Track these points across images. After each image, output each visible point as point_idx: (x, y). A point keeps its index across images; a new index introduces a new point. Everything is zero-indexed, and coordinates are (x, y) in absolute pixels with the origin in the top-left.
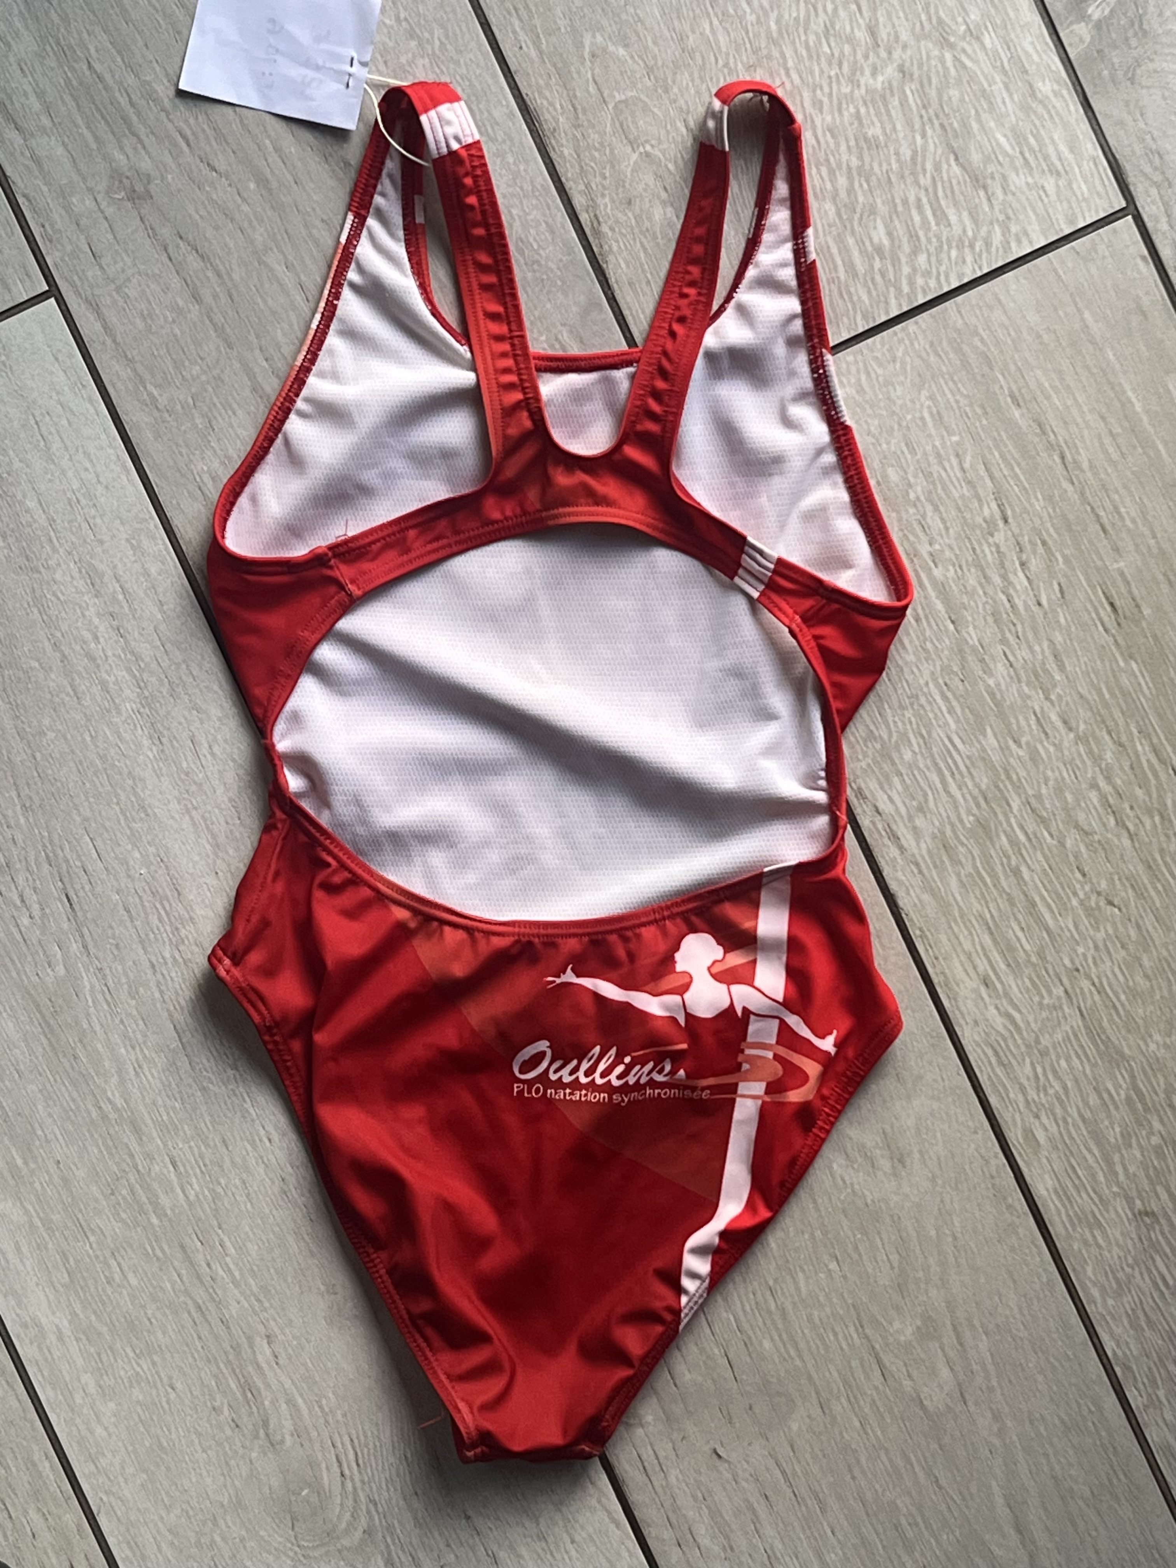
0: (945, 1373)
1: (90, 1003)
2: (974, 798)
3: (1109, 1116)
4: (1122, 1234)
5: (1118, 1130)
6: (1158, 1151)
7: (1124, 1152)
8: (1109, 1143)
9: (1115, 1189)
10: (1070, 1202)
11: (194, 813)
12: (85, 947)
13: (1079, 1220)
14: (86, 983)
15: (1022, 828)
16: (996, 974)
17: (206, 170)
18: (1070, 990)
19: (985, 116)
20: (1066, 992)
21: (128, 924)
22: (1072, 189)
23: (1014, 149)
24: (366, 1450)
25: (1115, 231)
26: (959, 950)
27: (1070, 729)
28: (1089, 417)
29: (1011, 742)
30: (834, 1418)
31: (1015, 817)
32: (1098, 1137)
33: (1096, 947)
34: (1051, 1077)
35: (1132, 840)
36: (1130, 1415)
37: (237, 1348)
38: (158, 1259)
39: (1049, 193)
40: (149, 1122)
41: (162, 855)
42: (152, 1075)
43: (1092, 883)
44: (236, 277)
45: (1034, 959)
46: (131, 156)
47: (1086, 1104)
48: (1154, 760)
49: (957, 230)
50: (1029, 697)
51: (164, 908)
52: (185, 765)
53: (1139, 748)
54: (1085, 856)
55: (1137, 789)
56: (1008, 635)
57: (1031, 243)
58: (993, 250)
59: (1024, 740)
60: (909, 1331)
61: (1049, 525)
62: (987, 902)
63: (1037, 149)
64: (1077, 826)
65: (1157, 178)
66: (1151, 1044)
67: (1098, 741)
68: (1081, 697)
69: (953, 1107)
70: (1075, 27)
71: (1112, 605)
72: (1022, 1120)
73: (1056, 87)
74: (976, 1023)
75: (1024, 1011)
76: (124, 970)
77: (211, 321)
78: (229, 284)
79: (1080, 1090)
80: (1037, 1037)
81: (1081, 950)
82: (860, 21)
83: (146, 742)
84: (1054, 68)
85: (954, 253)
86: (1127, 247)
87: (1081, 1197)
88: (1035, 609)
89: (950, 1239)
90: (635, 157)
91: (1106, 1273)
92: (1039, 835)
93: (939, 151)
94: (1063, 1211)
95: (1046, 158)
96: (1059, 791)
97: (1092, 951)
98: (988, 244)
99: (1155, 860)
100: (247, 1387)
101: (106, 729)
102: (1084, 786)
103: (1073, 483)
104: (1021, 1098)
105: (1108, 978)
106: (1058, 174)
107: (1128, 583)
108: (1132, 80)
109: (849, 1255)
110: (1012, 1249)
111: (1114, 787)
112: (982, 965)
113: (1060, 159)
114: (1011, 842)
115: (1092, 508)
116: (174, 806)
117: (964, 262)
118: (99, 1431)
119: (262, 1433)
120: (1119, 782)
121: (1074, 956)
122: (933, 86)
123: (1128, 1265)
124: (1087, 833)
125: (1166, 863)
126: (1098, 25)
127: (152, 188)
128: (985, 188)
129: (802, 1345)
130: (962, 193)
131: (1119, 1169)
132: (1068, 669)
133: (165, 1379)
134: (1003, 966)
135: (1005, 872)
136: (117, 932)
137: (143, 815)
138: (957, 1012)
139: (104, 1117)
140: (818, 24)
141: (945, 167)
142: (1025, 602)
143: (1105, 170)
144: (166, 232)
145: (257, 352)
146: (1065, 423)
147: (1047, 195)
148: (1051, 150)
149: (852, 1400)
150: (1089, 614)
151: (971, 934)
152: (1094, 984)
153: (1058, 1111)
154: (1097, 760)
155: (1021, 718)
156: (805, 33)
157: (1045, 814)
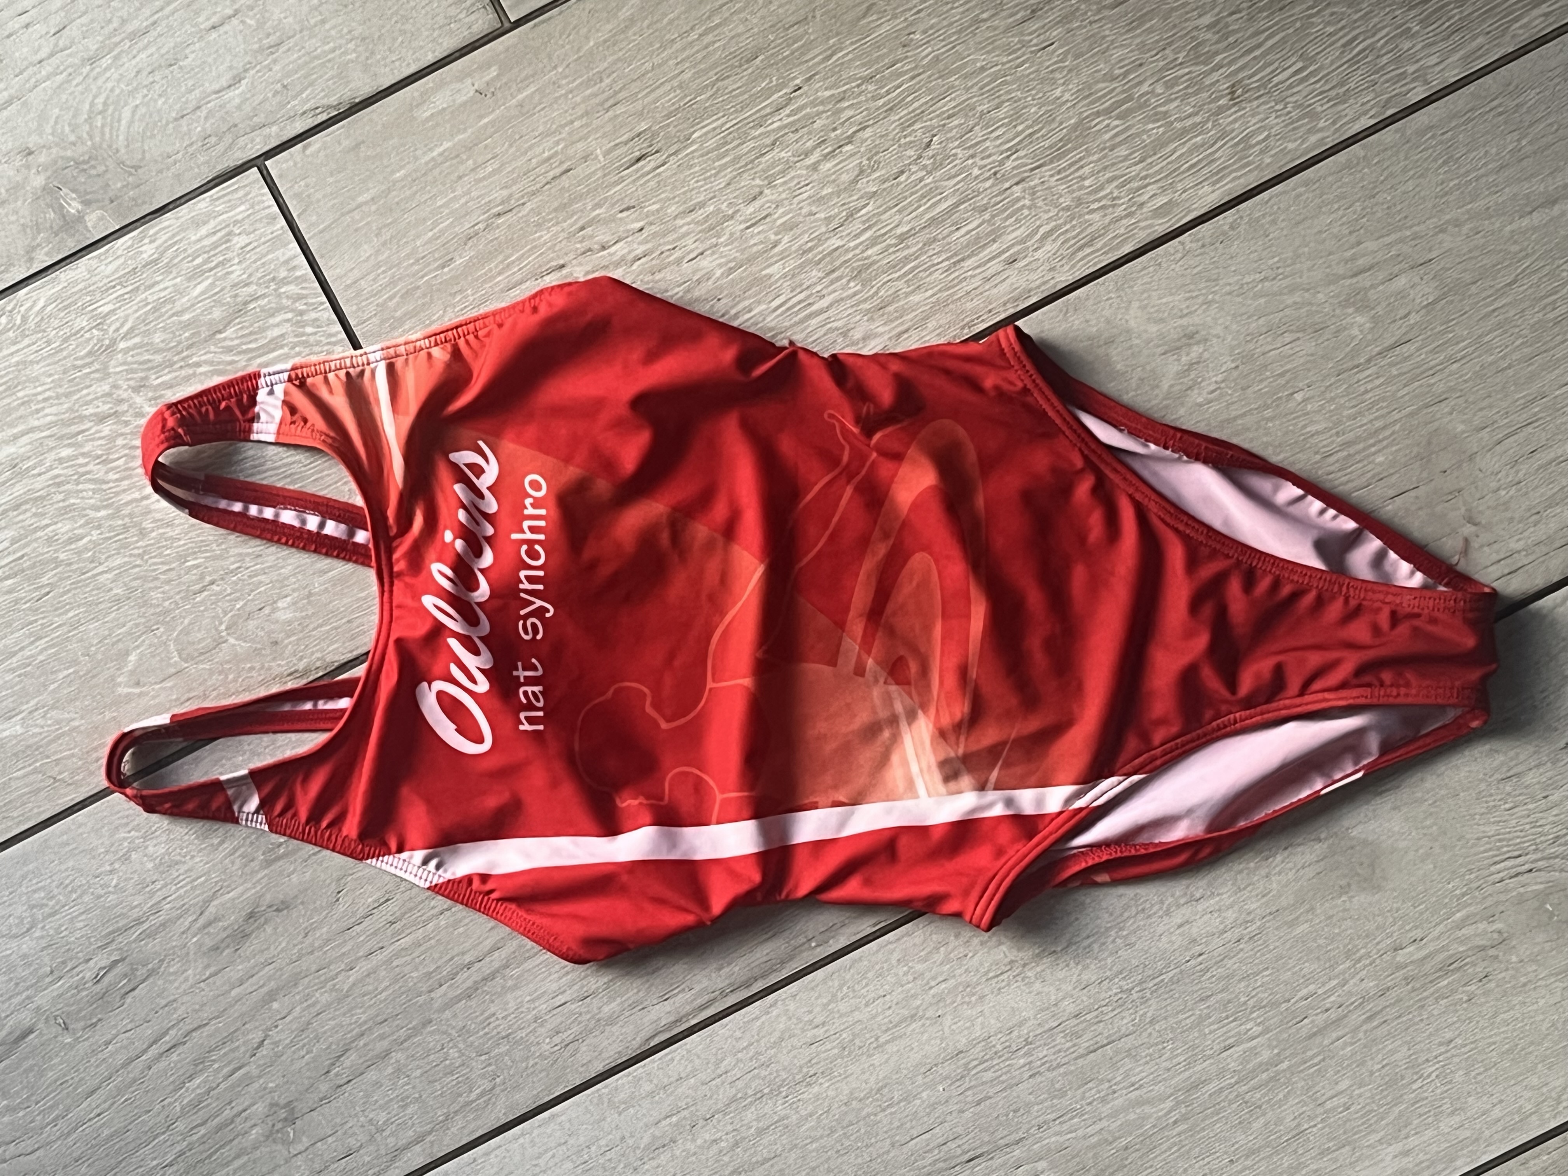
0: (1402, 282)
1: (1073, 1135)
2: (832, 282)
3: (1138, 135)
4: (1253, 116)
5: (1151, 126)
6: (1169, 85)
7: (1173, 118)
8: (1164, 133)
9: (1210, 125)
10: (1224, 168)
11: (882, 1040)
12: (1017, 1142)
13: (1240, 159)
14: (1053, 1139)
15: (857, 236)
16: (1003, 252)
17: (264, 1051)
18: (1016, 179)
19: (178, 307)
20: (1017, 184)
21: (993, 1101)
22: (243, 219)
23: (207, 278)
24: (1505, 849)
25: (280, 176)
26: (981, 290)
27: (761, 193)
28: (459, 192)
29: (776, 250)
30: (1452, 389)
31: (848, 241)
32: (1160, 144)
33: (972, 156)
34: (1102, 194)
35: (867, 126)
36: (1434, 97)
37: (1407, 980)
38: (1323, 1060)
39: (247, 241)
40: (1187, 1074)
41: (923, 1070)
42: (1142, 1071)
43: (910, 164)
44: (364, 1017)
45: (987, 216)
46: (253, 1122)
47: (1126, 158)
48: (787, 111)
49: (287, 328)
50: (732, 234)
51: (975, 1066)
52: (836, 1051)
53: (775, 125)
54: (883, 172)
55: (815, 126)
56: (672, 258)
57: (295, 257)
58: (304, 292)
59: (773, 237)
60: (1360, 319)
61: (565, 225)
62: (934, 265)
63: (206, 256)
64: (855, 181)
65: (228, 139)
66: (1064, 99)
67: (773, 165)
68: (729, 184)
69: (1135, 288)
70: (89, 224)
71: (639, 160)
72: (1146, 219)
73: (146, 241)
74: (1052, 269)
75: (1038, 223)
76: (1038, 1104)
77: (405, 1041)
78: (370, 1023)
79: (1113, 164)
80: (1063, 209)
81: (976, 172)
82: (92, 431)
83: (816, 1089)
84: (129, 243)
85: (309, 330)
86: (295, 164)
87: (1220, 158)
88: (645, 233)
89: (1266, 284)
90: (232, 641)
91: (1294, 129)
92: (864, 218)
93: (212, 348)
94: (1234, 175)
95: (215, 246)
96: (821, 200)
97: (977, 159)
98: (300, 297)
99: (884, 105)
100: (1445, 969)
101: (804, 1128)
102: (815, 177)
103: (524, 204)
104: (1124, 222)
105: (1001, 144)
106: (229, 234)
107: (617, 145)
108: (136, 168)
109: (1287, 382)
110: (1274, 222)
111: (815, 148)
112: (995, 266)
113: (214, 233)
114: (873, 245)
115: (547, 183)
116: (877, 1059)
117: (317, 320)
118: (1497, 1113)
119: (1492, 952)
120: (810, 144)
121: (982, 178)
122: (151, 357)
123: (1285, 108)
124: (862, 172)
125: (888, 93)
126: (87, 203)
127: (282, 1102)
128: (246, 303)
129: (1378, 424)
130: (251, 325)
131: (1189, 122)
132: (702, 198)
133: (1443, 1049)
134: (995, 246)
135: (903, 249)
136: (1001, 1111)
137: (886, 1090)
138: (1043, 288)
139: (1185, 1118)
140: (99, 471)
141: (228, 343)
142: (639, 244)
143: (223, 189)
144: (324, 1087)
145: (433, 995)
146: (467, 214)
147: (250, 243)
148: (207, 242)
149: (1431, 372)
150: (648, 181)
151: (966, 279)
152: (1008, 157)
153: (1135, 185)
154: (789, 166)
155: (752, 242)
156: (108, 483)
157: (844, 213)
